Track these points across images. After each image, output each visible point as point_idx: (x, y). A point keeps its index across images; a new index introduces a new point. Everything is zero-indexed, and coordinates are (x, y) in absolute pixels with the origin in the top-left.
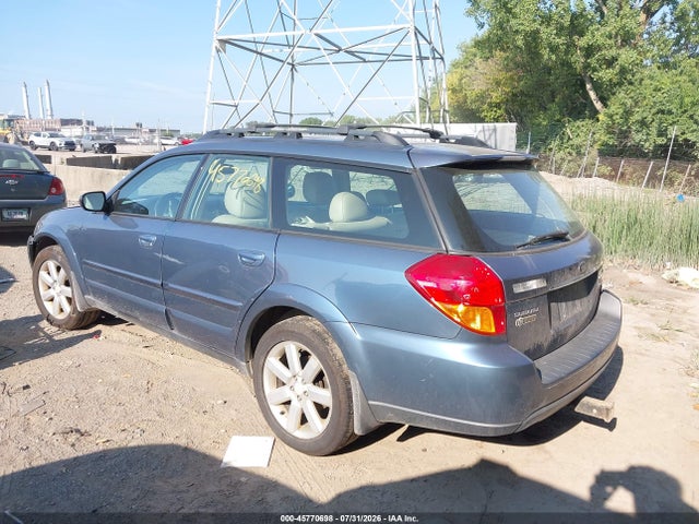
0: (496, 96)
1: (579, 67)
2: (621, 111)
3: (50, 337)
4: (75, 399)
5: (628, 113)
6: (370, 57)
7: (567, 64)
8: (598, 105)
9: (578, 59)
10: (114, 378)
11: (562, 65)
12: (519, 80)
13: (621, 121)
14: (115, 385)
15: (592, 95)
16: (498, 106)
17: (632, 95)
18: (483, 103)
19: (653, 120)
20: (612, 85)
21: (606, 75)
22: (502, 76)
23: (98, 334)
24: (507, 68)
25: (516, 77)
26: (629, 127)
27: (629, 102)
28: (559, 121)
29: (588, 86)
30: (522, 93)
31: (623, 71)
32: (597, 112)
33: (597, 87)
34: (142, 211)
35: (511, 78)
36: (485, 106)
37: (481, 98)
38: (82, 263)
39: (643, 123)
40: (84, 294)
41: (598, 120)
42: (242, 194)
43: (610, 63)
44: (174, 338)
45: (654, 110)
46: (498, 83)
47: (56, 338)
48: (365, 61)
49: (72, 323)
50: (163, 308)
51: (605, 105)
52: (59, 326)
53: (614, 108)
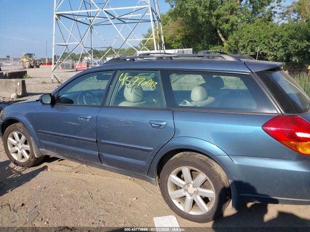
0: (178, 37)
1: (213, 24)
2: (234, 42)
3: (20, 173)
4: (55, 208)
5: (237, 43)
6: (128, 21)
7: (208, 22)
8: (223, 39)
9: (213, 20)
10: (69, 192)
11: (207, 22)
12: (188, 29)
13: (234, 46)
14: (71, 196)
15: (220, 35)
16: (178, 41)
17: (239, 34)
18: (172, 40)
19: (248, 45)
20: (228, 31)
21: (226, 26)
22: (180, 28)
23: (45, 168)
24: (182, 24)
25: (186, 29)
26: (238, 48)
27: (237, 37)
28: (206, 47)
29: (218, 31)
30: (190, 35)
31: (232, 25)
32: (222, 42)
33: (222, 32)
34: (70, 102)
35: (184, 29)
36: (173, 42)
37: (172, 38)
38: (37, 132)
39: (244, 47)
40: (39, 148)
41: (224, 46)
42: (134, 90)
43: (227, 21)
44: (104, 168)
45: (248, 41)
46: (179, 31)
47: (24, 173)
48: (125, 23)
49: (31, 164)
50: (97, 153)
51: (226, 39)
52: (23, 166)
53: (231, 40)
